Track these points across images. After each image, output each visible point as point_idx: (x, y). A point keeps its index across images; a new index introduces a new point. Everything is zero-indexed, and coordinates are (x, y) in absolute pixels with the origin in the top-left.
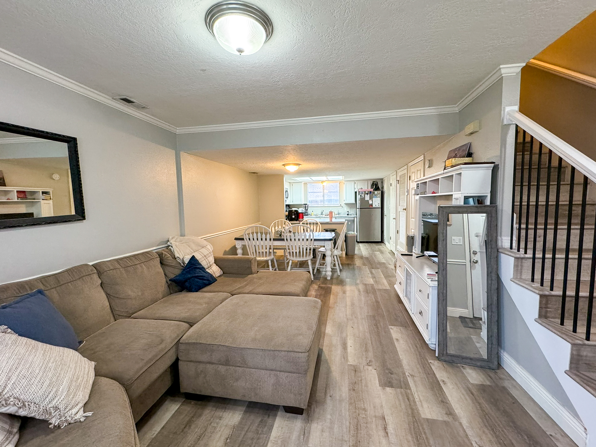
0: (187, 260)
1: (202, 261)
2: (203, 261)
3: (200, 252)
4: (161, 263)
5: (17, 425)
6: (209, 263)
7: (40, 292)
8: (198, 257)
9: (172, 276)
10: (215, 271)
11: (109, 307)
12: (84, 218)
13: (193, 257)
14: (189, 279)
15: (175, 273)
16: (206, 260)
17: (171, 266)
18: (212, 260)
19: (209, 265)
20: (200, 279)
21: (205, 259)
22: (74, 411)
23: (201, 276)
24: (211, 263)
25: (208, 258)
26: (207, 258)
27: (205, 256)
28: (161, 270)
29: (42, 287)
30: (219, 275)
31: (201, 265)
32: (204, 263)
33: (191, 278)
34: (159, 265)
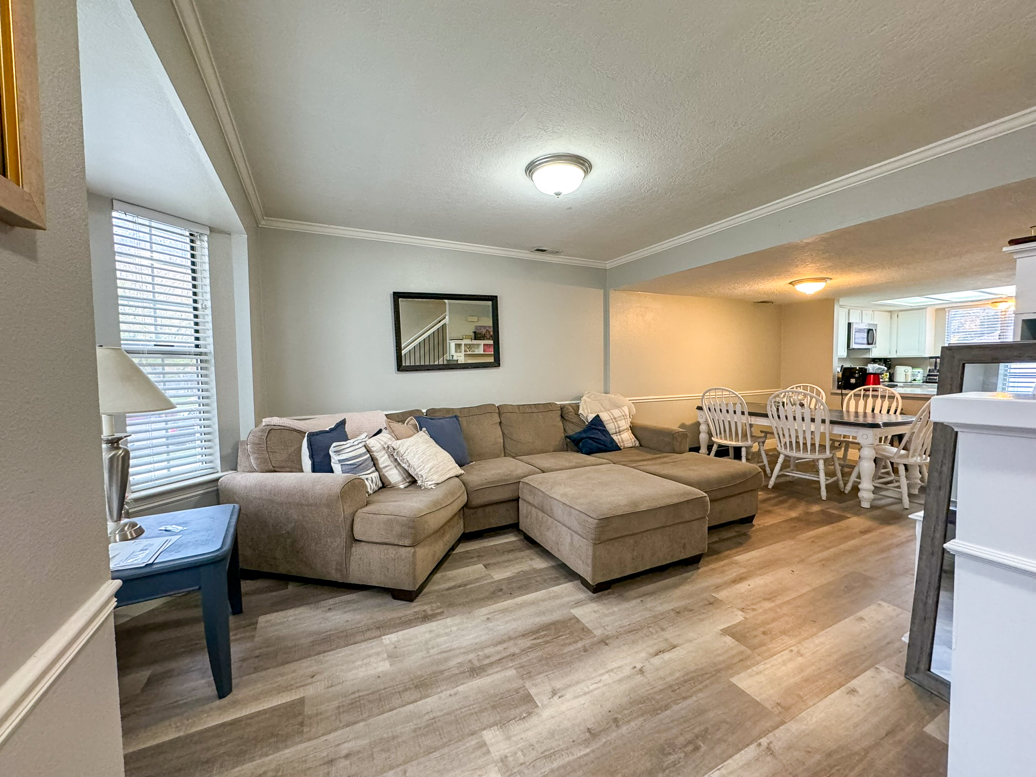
0: (591, 417)
1: (607, 424)
2: (611, 423)
3: (611, 413)
4: (562, 417)
5: (410, 479)
6: (619, 427)
7: (456, 417)
8: (604, 417)
9: (571, 433)
10: (626, 438)
11: (502, 444)
12: (499, 365)
13: (598, 416)
14: (583, 438)
15: (574, 430)
16: (615, 423)
17: (572, 423)
18: (624, 424)
19: (617, 430)
20: (595, 442)
21: (613, 422)
22: (429, 483)
23: (597, 439)
24: (621, 429)
25: (619, 422)
26: (616, 421)
27: (615, 418)
28: (561, 424)
29: (458, 414)
30: (631, 445)
31: (605, 427)
32: (610, 427)
33: (585, 438)
34: (559, 419)
